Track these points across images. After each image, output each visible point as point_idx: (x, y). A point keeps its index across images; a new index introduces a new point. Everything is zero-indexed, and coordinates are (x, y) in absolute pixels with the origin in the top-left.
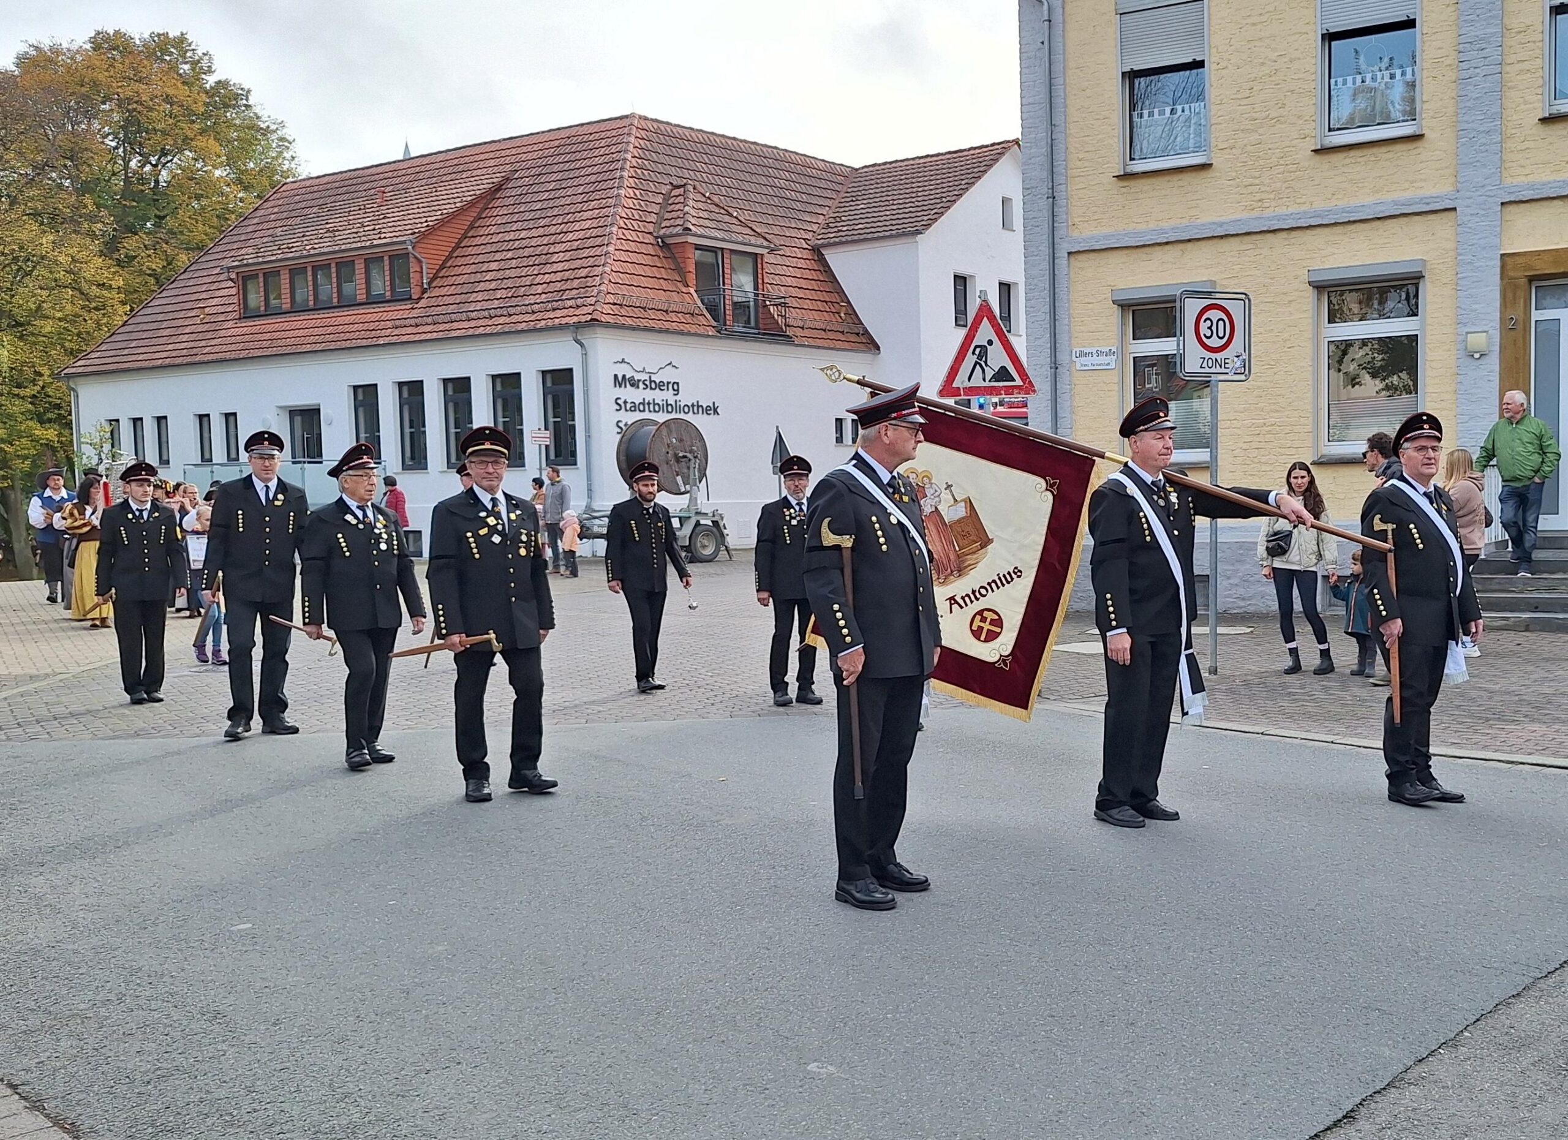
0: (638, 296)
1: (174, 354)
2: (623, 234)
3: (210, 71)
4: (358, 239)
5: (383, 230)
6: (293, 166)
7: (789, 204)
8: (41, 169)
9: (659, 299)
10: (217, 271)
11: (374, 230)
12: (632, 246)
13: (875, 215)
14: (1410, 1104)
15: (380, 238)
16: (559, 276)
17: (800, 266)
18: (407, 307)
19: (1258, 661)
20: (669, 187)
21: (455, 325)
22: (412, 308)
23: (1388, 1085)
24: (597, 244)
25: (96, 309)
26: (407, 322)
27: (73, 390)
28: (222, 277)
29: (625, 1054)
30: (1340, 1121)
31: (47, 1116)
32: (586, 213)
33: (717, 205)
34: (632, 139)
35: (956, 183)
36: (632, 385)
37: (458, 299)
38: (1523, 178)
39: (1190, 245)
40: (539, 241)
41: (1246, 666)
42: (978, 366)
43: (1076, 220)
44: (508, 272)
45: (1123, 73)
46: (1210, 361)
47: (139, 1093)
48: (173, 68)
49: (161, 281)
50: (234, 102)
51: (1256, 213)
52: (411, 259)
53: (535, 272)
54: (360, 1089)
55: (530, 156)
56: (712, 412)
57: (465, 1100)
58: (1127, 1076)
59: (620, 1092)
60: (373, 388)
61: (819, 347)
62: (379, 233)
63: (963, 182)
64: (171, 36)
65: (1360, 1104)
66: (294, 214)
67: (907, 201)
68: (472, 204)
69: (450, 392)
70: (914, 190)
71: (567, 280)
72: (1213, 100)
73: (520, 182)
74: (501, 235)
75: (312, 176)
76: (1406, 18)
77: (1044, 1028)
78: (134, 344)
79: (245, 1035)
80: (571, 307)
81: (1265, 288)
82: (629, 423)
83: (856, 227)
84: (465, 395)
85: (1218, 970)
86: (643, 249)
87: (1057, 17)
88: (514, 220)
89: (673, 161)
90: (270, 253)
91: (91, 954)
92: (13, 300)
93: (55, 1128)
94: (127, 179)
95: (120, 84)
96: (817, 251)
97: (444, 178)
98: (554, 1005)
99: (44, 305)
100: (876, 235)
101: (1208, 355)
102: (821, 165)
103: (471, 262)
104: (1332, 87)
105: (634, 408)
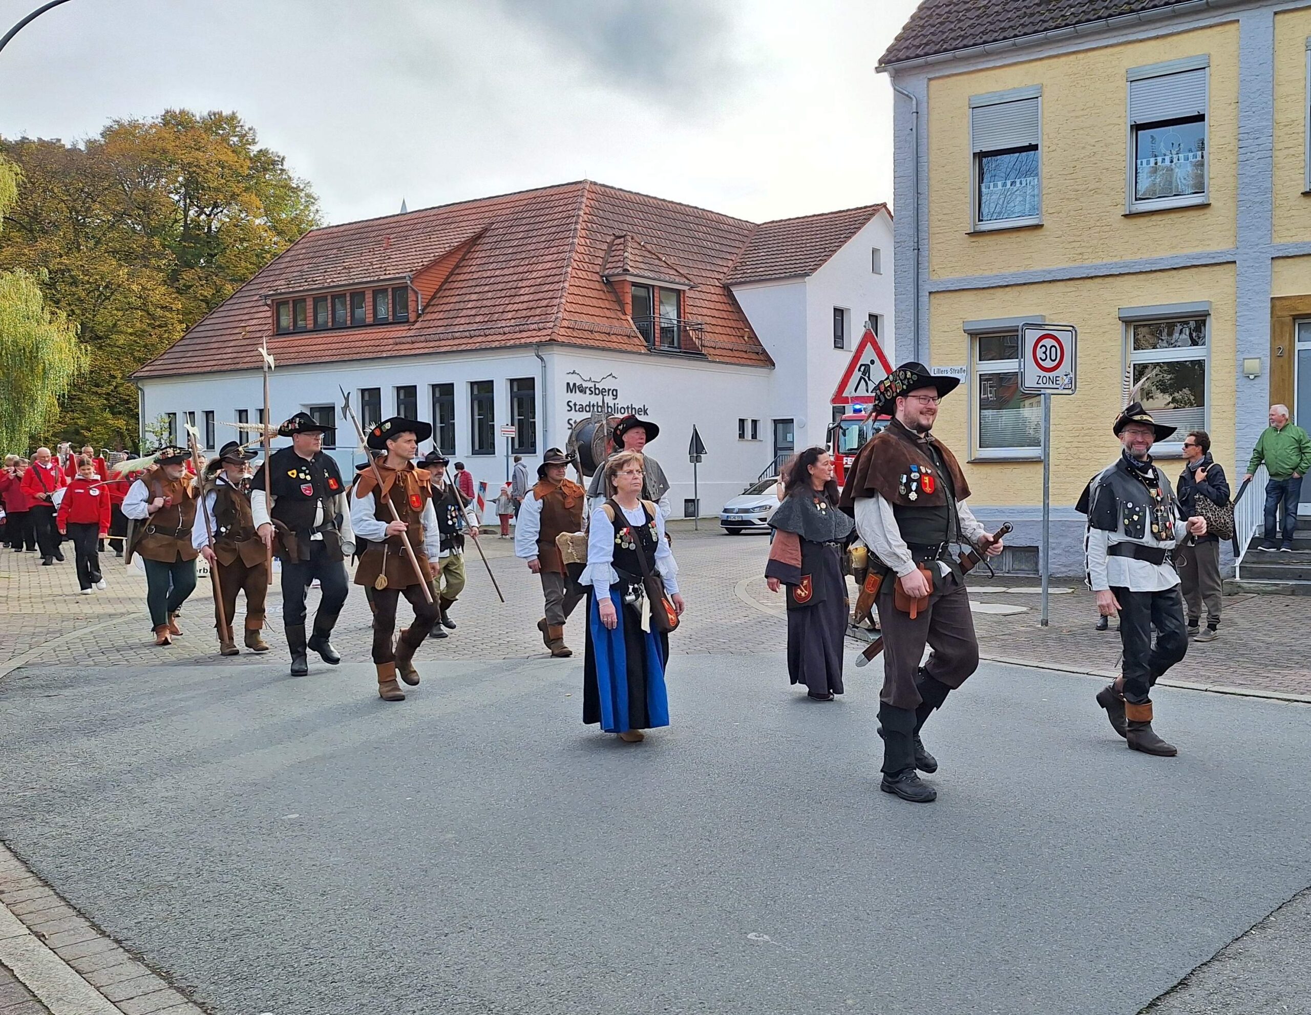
0: (586, 321)
1: (221, 362)
2: (576, 273)
3: (254, 142)
4: (368, 275)
5: (388, 268)
6: (317, 217)
7: (705, 251)
8: (120, 217)
9: (603, 324)
10: (256, 298)
11: (381, 268)
12: (583, 283)
13: (773, 260)
14: (1231, 974)
15: (385, 274)
16: (525, 306)
17: (713, 300)
18: (404, 328)
19: (1079, 616)
20: (612, 237)
21: (443, 343)
22: (409, 329)
23: (1212, 958)
24: (556, 280)
25: (160, 326)
26: (404, 340)
27: (141, 389)
28: (261, 303)
29: (603, 923)
30: (1176, 987)
31: (147, 966)
32: (547, 257)
33: (649, 252)
34: (584, 200)
35: (837, 237)
36: (581, 391)
37: (445, 322)
38: (1289, 239)
39: (1026, 287)
40: (510, 278)
41: (1071, 620)
42: (863, 380)
43: (936, 268)
44: (485, 302)
45: (974, 154)
46: (1045, 378)
47: (218, 949)
48: (225, 139)
49: (211, 305)
50: (272, 167)
51: (1077, 264)
52: (410, 291)
53: (506, 302)
54: (394, 948)
55: (504, 212)
56: (643, 413)
57: (478, 958)
58: (1003, 948)
59: (601, 953)
60: (378, 391)
61: (727, 363)
62: (385, 270)
63: (842, 236)
64: (224, 114)
65: (1191, 973)
66: (317, 254)
67: (798, 250)
68: (458, 248)
69: (437, 395)
70: (804, 242)
71: (531, 309)
72: (1044, 175)
73: (496, 232)
74: (480, 273)
75: (331, 225)
76: (1197, 114)
77: (934, 908)
78: (190, 354)
79: (300, 903)
80: (534, 330)
81: (1084, 322)
82: (578, 421)
83: (758, 270)
84: (449, 397)
85: (1070, 864)
86: (591, 285)
87: (923, 110)
88: (491, 261)
89: (616, 217)
90: (298, 285)
91: (173, 836)
92: (95, 319)
93: (154, 975)
94: (186, 225)
95: (183, 152)
96: (727, 290)
97: (436, 228)
98: (543, 883)
99: (119, 323)
100: (773, 276)
101: (1043, 373)
102: (731, 222)
103: (456, 293)
104: (1138, 166)
105: (582, 409)
